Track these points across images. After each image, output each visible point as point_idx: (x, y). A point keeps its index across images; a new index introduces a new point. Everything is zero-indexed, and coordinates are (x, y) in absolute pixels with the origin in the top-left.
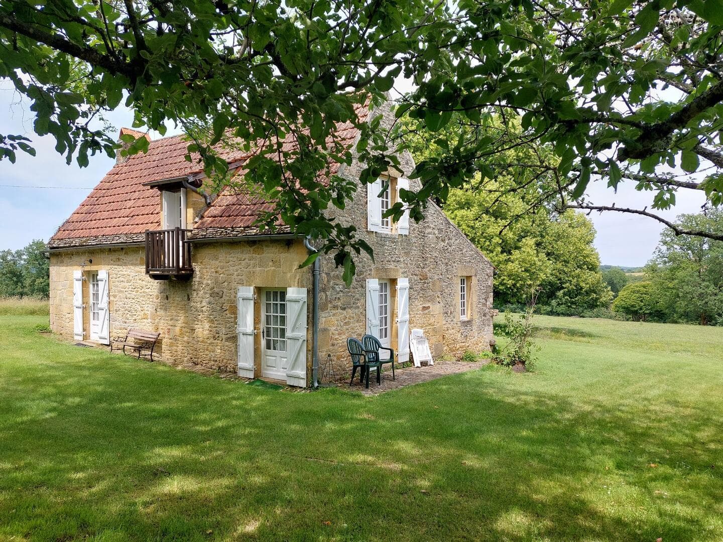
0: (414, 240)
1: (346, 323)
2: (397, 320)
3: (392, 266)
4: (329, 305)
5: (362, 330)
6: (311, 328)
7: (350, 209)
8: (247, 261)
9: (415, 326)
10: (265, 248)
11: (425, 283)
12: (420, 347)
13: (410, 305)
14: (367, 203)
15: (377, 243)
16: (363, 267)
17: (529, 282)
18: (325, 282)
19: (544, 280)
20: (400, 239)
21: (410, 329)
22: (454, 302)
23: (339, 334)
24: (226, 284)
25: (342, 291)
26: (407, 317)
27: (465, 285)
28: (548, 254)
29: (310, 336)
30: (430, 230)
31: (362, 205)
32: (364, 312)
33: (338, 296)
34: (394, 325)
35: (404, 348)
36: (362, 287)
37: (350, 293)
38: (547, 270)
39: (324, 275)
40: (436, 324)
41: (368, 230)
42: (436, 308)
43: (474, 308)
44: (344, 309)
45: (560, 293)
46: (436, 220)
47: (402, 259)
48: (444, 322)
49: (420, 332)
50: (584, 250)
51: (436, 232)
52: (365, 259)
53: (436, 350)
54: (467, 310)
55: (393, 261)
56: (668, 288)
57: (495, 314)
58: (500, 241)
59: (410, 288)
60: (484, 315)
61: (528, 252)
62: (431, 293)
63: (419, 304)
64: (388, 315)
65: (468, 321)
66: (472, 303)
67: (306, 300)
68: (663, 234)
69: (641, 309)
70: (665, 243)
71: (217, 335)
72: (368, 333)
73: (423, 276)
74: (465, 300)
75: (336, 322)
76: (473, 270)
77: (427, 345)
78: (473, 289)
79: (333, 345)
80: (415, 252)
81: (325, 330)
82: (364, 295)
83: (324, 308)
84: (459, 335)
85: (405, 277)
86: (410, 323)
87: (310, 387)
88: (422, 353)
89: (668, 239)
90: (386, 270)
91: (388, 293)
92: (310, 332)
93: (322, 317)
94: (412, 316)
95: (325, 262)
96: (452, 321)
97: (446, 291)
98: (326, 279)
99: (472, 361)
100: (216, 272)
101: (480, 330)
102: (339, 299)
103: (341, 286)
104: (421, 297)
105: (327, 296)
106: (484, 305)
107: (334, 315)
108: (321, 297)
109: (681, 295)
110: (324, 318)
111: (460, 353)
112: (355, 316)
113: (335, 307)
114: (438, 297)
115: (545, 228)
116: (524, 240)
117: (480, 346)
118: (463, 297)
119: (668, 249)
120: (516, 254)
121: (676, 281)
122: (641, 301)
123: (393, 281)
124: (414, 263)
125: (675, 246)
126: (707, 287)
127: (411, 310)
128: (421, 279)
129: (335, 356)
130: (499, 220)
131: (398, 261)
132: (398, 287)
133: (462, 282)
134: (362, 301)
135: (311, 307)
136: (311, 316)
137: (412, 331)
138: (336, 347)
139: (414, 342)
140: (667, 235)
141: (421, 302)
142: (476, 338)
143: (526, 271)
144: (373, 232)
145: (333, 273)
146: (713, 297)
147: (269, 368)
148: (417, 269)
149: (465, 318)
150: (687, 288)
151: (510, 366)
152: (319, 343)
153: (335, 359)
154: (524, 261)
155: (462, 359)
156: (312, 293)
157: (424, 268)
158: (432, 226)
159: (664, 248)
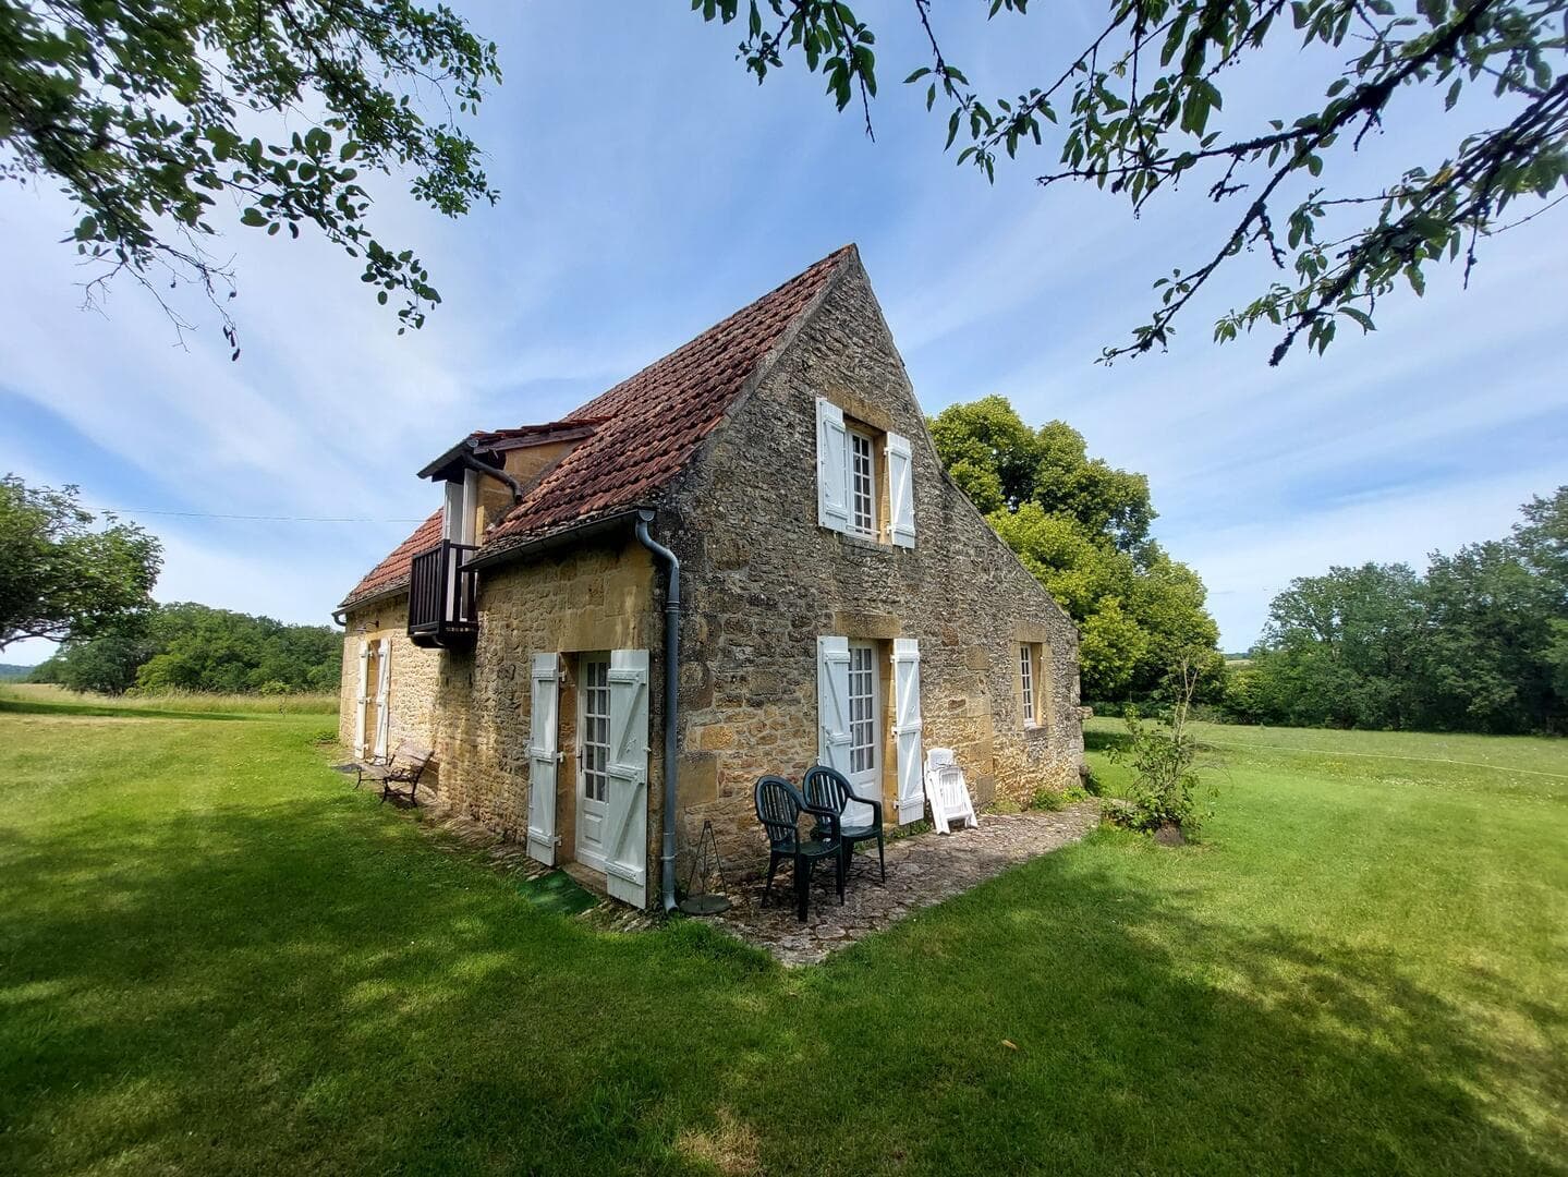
0: (927, 562)
1: (763, 738)
2: (893, 729)
3: (880, 611)
4: (715, 694)
5: (809, 753)
6: (657, 754)
7: (772, 474)
8: (551, 596)
9: (935, 743)
10: (579, 563)
11: (953, 651)
12: (947, 786)
13: (924, 697)
14: (815, 468)
15: (844, 558)
16: (810, 607)
17: (1118, 663)
18: (703, 637)
19: (1139, 660)
20: (897, 556)
21: (923, 749)
22: (1011, 693)
23: (747, 766)
24: (520, 649)
25: (751, 662)
26: (917, 722)
27: (1029, 661)
28: (1140, 622)
29: (656, 773)
30: (959, 547)
31: (804, 470)
32: (814, 712)
33: (741, 672)
34: (889, 742)
35: (911, 791)
36: (807, 653)
37: (776, 667)
38: (1141, 645)
39: (698, 619)
40: (978, 736)
41: (820, 524)
42: (978, 704)
43: (1049, 704)
44: (759, 705)
45: (1164, 680)
46: (970, 529)
47: (902, 600)
48: (995, 733)
49: (946, 754)
50: (1192, 616)
51: (972, 552)
52: (813, 590)
53: (980, 790)
54: (1036, 708)
55: (882, 601)
56: (1290, 678)
57: (1086, 716)
58: (1068, 601)
59: (923, 661)
60: (1067, 718)
61: (1111, 618)
62: (967, 673)
63: (942, 696)
64: (876, 720)
65: (1039, 730)
66: (1044, 695)
67: (646, 680)
68: (1273, 605)
69: (1250, 708)
70: (1278, 617)
71: (504, 760)
72: (823, 762)
73: (949, 637)
74: (1031, 689)
75: (736, 737)
76: (1044, 633)
77: (961, 782)
78: (1045, 668)
79: (727, 794)
80: (929, 586)
81: (704, 758)
82: (811, 672)
83: (700, 700)
84: (1025, 759)
85: (910, 637)
86: (924, 735)
87: (654, 910)
88: (951, 800)
89: (1281, 612)
90: (867, 620)
91: (875, 671)
92: (657, 762)
93: (695, 725)
94: (929, 720)
95: (703, 588)
96: (1010, 729)
97: (996, 669)
98: (705, 629)
99: (1052, 809)
100: (508, 626)
101: (1062, 745)
102: (743, 679)
103: (748, 650)
104: (945, 681)
105: (706, 671)
106: (1066, 698)
107: (729, 719)
108: (689, 674)
109: (1309, 687)
110: (697, 730)
111: (1025, 795)
112: (789, 723)
113: (733, 700)
114: (981, 682)
115: (1130, 585)
116: (1102, 600)
117: (1063, 779)
118: (1026, 683)
119: (1283, 625)
120: (1093, 621)
121: (1301, 668)
122: (1250, 697)
123: (885, 646)
124: (930, 608)
125: (1293, 621)
126: (1349, 676)
127: (924, 708)
128: (944, 644)
129: (732, 820)
130: (1061, 571)
131: (894, 602)
132: (896, 657)
133: (1024, 654)
134: (808, 686)
135: (659, 698)
136: (658, 720)
137: (929, 753)
138: (735, 799)
139: (933, 777)
140: (1280, 607)
141: (947, 692)
142: (1054, 763)
143: (1111, 645)
144: (832, 532)
145: (726, 616)
146: (1358, 690)
147: (590, 842)
148: (937, 622)
149: (1031, 724)
150: (1317, 678)
151: (1149, 831)
152: (680, 793)
153: (733, 828)
154: (1106, 631)
155: (1031, 805)
156: (662, 662)
157: (950, 621)
158: (963, 539)
159: (1277, 624)
